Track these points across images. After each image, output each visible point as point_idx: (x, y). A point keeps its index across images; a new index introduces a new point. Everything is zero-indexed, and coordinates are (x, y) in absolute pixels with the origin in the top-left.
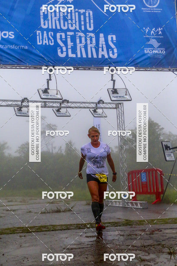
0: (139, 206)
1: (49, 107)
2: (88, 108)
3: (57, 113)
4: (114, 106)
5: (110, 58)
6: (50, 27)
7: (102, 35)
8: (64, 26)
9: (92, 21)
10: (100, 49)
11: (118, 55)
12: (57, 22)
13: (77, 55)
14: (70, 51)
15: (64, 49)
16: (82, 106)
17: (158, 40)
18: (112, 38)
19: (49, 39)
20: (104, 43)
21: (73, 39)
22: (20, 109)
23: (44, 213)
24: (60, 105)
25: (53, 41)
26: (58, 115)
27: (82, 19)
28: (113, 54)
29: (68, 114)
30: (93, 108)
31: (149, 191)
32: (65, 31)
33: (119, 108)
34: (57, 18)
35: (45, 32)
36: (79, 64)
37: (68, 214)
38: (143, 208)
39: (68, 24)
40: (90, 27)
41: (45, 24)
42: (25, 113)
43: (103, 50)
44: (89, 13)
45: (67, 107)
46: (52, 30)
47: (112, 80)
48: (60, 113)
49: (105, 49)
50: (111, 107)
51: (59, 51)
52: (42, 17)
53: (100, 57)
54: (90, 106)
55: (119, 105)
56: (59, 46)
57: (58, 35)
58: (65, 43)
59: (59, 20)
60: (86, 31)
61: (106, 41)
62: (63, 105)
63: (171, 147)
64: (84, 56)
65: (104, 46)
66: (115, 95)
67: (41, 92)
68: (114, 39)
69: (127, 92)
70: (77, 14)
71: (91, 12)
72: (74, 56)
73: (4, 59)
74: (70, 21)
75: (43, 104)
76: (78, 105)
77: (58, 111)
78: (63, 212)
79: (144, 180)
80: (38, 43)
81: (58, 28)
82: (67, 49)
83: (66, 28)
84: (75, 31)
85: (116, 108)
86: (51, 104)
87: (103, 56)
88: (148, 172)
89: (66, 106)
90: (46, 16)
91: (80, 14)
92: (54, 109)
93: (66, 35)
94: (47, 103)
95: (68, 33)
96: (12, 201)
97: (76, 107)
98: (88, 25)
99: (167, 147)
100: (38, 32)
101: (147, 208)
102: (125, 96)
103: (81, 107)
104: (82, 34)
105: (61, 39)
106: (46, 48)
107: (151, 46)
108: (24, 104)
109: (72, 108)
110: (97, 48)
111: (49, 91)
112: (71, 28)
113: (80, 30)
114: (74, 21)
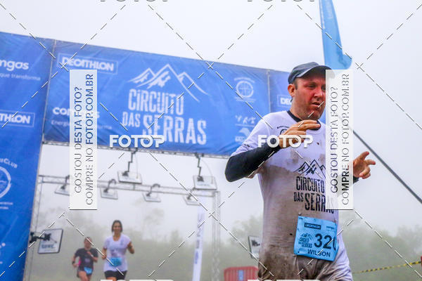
1: (137, 190)
2: (181, 194)
3: (146, 197)
5: (197, 144)
6: (138, 109)
7: (191, 120)
8: (153, 108)
9: (182, 106)
10: (188, 135)
11: (207, 142)
12: (146, 105)
15: (150, 130)
16: (175, 191)
18: (202, 124)
19: (135, 120)
20: (193, 128)
21: (161, 122)
22: (106, 191)
24: (151, 189)
25: (139, 123)
26: (147, 200)
27: (172, 103)
28: (202, 139)
29: (158, 200)
30: (187, 195)
32: (153, 114)
33: (215, 196)
34: (146, 101)
35: (132, 113)
36: (165, 148)
39: (157, 107)
40: (180, 111)
41: (132, 106)
42: (111, 196)
43: (191, 135)
44: (180, 98)
45: (159, 192)
46: (139, 112)
47: (200, 168)
48: (150, 197)
49: (193, 135)
51: (144, 133)
52: (130, 99)
53: (187, 142)
54: (184, 192)
55: (216, 193)
56: (145, 128)
57: (145, 118)
59: (148, 103)
61: (196, 126)
62: (153, 190)
63: (258, 243)
65: (193, 132)
66: (200, 183)
67: (120, 174)
68: (204, 123)
69: (213, 180)
70: (167, 98)
71: (182, 98)
74: (159, 105)
75: (132, 186)
76: (170, 190)
77: (148, 195)
80: (123, 124)
81: (146, 110)
82: (153, 131)
83: (154, 111)
84: (164, 114)
85: (212, 196)
87: (191, 141)
89: (157, 191)
90: (134, 99)
91: (170, 98)
92: (144, 193)
93: (153, 118)
95: (156, 116)
97: (168, 193)
98: (177, 109)
99: (254, 243)
100: (124, 113)
102: (211, 185)
104: (170, 118)
105: (148, 121)
108: (112, 185)
109: (164, 193)
110: (185, 132)
111: (129, 174)
112: (159, 111)
113: (169, 114)
114: (163, 105)
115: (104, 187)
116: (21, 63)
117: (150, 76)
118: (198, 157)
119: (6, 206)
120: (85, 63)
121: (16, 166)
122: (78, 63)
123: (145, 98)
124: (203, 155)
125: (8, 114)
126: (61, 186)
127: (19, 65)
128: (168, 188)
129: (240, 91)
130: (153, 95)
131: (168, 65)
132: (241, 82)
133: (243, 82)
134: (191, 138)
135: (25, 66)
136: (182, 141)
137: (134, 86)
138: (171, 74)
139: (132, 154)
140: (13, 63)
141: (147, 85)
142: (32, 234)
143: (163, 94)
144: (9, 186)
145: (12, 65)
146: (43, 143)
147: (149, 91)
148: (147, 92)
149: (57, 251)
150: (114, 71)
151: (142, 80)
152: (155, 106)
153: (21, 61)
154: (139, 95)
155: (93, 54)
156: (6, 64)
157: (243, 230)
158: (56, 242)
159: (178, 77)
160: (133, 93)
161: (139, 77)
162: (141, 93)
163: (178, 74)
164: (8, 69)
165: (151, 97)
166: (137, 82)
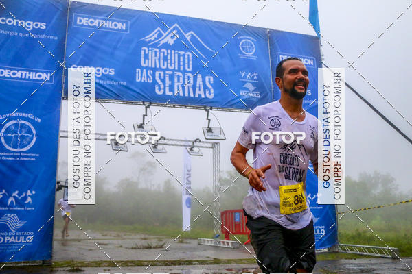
0: (230, 246)
2: (184, 146)
3: (153, 149)
4: (211, 145)
5: (206, 98)
6: (150, 66)
7: (199, 76)
8: (164, 65)
9: (191, 62)
10: (197, 89)
11: (215, 96)
12: (157, 62)
13: (174, 93)
14: (167, 89)
15: (162, 87)
16: (178, 143)
17: (254, 84)
18: (209, 79)
19: (148, 76)
20: (201, 83)
21: (172, 78)
23: (135, 248)
25: (151, 78)
26: (154, 151)
27: (182, 60)
28: (210, 94)
29: (164, 151)
30: (189, 146)
32: (164, 70)
33: (215, 147)
34: (157, 58)
35: (145, 70)
36: (176, 102)
37: (159, 250)
38: (234, 248)
40: (189, 67)
41: (145, 63)
42: (121, 148)
43: (200, 90)
44: (188, 55)
45: (164, 144)
46: (152, 68)
47: (207, 119)
48: (156, 149)
49: (202, 89)
51: (157, 88)
52: (142, 56)
53: (197, 96)
54: (187, 144)
55: (216, 145)
56: (158, 83)
57: (157, 73)
58: (164, 81)
60: (184, 71)
61: (204, 81)
62: (159, 142)
64: (181, 94)
65: (202, 86)
66: (210, 134)
67: (136, 127)
68: (212, 80)
69: (221, 131)
70: (176, 55)
72: (171, 94)
73: (103, 94)
74: (169, 62)
76: (175, 142)
78: (154, 248)
79: (237, 220)
80: (137, 80)
81: (158, 66)
82: (165, 87)
83: (165, 67)
84: (174, 70)
85: (212, 147)
87: (200, 95)
89: (162, 143)
90: (146, 57)
91: (179, 56)
92: (151, 146)
93: (165, 74)
95: (167, 72)
96: (106, 235)
97: (173, 145)
98: (187, 66)
100: (137, 70)
101: (238, 248)
102: (219, 136)
103: (177, 145)
104: (180, 74)
105: (160, 77)
106: (144, 85)
107: (247, 89)
109: (169, 145)
110: (194, 87)
111: (144, 126)
112: (170, 67)
113: (179, 70)
114: (173, 62)
116: (39, 23)
117: (160, 35)
118: (206, 110)
119: (33, 157)
120: (99, 23)
121: (39, 120)
122: (92, 22)
123: (156, 56)
124: (211, 109)
125: (30, 71)
127: (37, 25)
128: (173, 140)
129: (243, 48)
130: (164, 53)
131: (176, 25)
132: (244, 40)
133: (246, 40)
134: (200, 92)
135: (43, 26)
136: (192, 95)
137: (145, 44)
138: (179, 32)
139: (146, 107)
140: (31, 23)
141: (158, 43)
142: (58, 182)
143: (173, 52)
144: (35, 139)
145: (30, 25)
146: (63, 99)
147: (160, 48)
148: (157, 50)
150: (126, 30)
151: (153, 39)
152: (166, 63)
153: (38, 21)
154: (150, 52)
155: (106, 15)
156: (25, 24)
159: (186, 35)
160: (145, 50)
161: (150, 36)
162: (152, 50)
163: (186, 33)
164: (27, 29)
165: (162, 54)
166: (148, 40)
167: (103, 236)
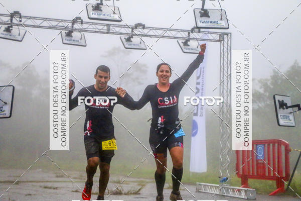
0: (243, 195)
1: (113, 33)
2: (175, 38)
3: (125, 43)
4: (217, 37)
16: (165, 34)
22: (69, 34)
24: (132, 31)
26: (127, 46)
29: (143, 46)
30: (183, 38)
31: (267, 174)
33: (224, 41)
37: (131, 197)
38: (247, 199)
42: (77, 41)
45: (143, 35)
48: (130, 43)
50: (211, 38)
54: (179, 35)
55: (225, 36)
63: (288, 105)
66: (205, 19)
67: (90, 9)
75: (106, 28)
77: (129, 40)
78: (125, 194)
85: (219, 41)
86: (118, 29)
88: (266, 145)
89: (141, 33)
92: (123, 37)
94: (111, 27)
97: (156, 36)
99: (283, 105)
101: (255, 199)
102: (219, 22)
103: (163, 37)
108: (77, 26)
109: (150, 36)
111: (103, 8)
115: (66, 29)
126: (4, 27)
128: (157, 29)
149: (8, 115)
157: (262, 91)
158: (6, 103)
167: (57, 177)
